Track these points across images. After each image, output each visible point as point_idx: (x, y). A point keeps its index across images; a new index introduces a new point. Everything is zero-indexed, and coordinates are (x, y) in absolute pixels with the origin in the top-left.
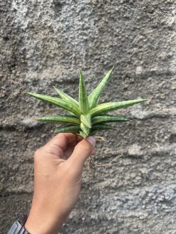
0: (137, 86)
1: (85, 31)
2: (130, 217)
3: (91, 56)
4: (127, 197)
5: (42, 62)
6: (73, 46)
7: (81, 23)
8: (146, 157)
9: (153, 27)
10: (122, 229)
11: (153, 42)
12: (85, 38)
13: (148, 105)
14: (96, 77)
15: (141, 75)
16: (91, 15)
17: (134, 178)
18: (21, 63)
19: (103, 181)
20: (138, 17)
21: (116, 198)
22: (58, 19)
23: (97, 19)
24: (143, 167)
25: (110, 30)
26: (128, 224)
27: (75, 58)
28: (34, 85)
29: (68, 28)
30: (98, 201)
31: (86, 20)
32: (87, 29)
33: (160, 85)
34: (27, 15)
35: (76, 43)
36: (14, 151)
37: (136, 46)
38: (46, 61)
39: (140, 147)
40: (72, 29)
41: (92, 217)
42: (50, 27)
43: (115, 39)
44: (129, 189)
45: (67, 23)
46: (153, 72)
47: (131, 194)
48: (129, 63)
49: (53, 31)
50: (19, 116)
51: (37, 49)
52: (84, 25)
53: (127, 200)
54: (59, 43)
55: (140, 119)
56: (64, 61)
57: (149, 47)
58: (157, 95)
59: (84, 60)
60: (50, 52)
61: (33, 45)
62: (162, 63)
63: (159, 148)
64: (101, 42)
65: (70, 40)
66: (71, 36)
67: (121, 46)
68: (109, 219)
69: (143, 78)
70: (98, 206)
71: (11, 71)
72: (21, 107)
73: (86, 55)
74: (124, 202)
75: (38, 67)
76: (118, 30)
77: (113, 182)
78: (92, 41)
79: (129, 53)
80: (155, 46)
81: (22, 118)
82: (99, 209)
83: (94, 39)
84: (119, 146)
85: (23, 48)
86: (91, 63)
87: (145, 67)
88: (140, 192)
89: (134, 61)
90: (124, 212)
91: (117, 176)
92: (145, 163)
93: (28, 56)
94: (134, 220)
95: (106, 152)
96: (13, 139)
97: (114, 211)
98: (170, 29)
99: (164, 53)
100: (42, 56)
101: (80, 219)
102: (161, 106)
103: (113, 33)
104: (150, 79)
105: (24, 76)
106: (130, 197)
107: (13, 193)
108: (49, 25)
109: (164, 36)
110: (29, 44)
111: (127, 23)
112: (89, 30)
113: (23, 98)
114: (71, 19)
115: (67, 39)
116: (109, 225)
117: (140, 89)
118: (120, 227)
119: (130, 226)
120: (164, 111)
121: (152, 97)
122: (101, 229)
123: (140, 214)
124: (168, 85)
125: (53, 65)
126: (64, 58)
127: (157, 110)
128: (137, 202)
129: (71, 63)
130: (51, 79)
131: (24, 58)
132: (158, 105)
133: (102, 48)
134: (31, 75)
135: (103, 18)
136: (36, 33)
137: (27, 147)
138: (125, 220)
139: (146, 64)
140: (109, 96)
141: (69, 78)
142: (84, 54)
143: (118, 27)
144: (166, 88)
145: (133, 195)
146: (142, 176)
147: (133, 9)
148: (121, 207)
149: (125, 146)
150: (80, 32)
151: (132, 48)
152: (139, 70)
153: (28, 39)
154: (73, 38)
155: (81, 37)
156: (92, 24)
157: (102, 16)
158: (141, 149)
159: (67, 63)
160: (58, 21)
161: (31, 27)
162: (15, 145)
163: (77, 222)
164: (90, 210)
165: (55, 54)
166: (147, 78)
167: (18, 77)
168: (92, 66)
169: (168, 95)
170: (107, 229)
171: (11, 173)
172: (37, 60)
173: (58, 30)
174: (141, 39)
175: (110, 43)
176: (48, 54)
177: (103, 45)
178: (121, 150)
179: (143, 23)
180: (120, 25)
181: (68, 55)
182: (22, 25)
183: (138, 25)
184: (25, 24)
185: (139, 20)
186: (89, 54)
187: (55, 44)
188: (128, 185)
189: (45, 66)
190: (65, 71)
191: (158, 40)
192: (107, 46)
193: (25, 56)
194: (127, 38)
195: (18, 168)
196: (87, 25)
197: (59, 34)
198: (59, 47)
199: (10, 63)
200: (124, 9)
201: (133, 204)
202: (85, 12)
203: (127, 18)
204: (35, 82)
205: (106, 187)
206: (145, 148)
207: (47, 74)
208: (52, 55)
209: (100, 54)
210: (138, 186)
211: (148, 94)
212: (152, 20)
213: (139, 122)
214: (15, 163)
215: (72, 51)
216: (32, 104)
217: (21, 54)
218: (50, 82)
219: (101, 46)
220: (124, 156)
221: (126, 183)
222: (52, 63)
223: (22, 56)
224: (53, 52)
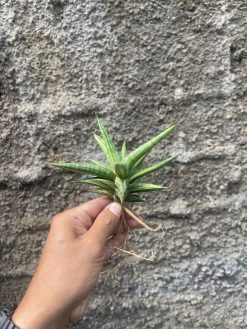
0: (176, 117)
1: (99, 41)
2: (177, 302)
3: (110, 76)
4: (171, 275)
5: (40, 88)
6: (83, 63)
7: (92, 30)
8: (195, 217)
9: (196, 32)
10: (168, 319)
11: (196, 53)
12: (99, 50)
13: (194, 143)
14: (119, 105)
15: (182, 100)
16: (106, 17)
17: (180, 247)
18: (10, 91)
20: (174, 18)
21: (156, 276)
22: (59, 25)
23: (114, 23)
24: (191, 231)
25: (134, 38)
26: (176, 313)
27: (87, 81)
28: (30, 122)
29: (74, 38)
30: (131, 282)
31: (100, 25)
32: (102, 37)
33: (210, 113)
34: (14, 21)
35: (87, 59)
36: (7, 217)
37: (172, 59)
38: (46, 86)
39: (186, 203)
40: (79, 38)
41: (125, 305)
42: (48, 37)
43: (143, 50)
44: (175, 262)
45: (71, 31)
46: (199, 95)
47: (178, 269)
48: (164, 84)
49: (52, 43)
50: (11, 166)
51: (31, 69)
52: (96, 32)
53: (172, 278)
54: (62, 60)
55: (184, 163)
56: (71, 85)
57: (191, 59)
58: (206, 128)
59: (100, 83)
60: (51, 73)
61: (25, 65)
62: (211, 82)
63: (212, 203)
64: (123, 56)
65: (78, 54)
66: (79, 49)
67: (151, 60)
68: (149, 306)
69: (185, 105)
70: (132, 289)
72: (14, 155)
73: (103, 76)
74: (168, 282)
75: (34, 95)
76: (145, 38)
78: (110, 55)
79: (163, 70)
80: (200, 58)
81: (16, 169)
82: (133, 294)
83: (112, 52)
84: (157, 202)
85: (11, 69)
86: (110, 87)
87: (187, 89)
88: (189, 266)
89: (171, 81)
90: (168, 295)
91: (156, 245)
92: (193, 224)
93: (19, 81)
94: (184, 305)
95: (138, 212)
96: (5, 201)
97: (155, 295)
98: (220, 32)
99: (213, 67)
100: (39, 80)
101: (108, 309)
102: (213, 143)
103: (138, 42)
104: (194, 105)
105: (16, 110)
106: (177, 274)
107: (9, 277)
108: (46, 34)
109: (211, 43)
110: (19, 63)
111: (157, 26)
112: (105, 40)
113: (15, 141)
114: (78, 24)
115: (73, 53)
116: (149, 315)
117: (181, 120)
118: (165, 317)
119: (178, 315)
120: (218, 149)
121: (199, 131)
122: (138, 321)
123: (192, 296)
124: (221, 113)
125: (56, 91)
126: (71, 80)
127: (208, 149)
128: (187, 280)
129: (81, 88)
130: (53, 113)
131: (13, 84)
132: (208, 142)
133: (124, 64)
134: (25, 107)
135: (124, 22)
136: (29, 47)
137: (25, 211)
138: (171, 307)
139: (189, 84)
140: (139, 132)
141: (80, 109)
142: (100, 75)
143: (145, 34)
144: (218, 117)
145: (181, 270)
146: (191, 244)
147: (165, 7)
148: (164, 288)
149: (164, 202)
150: (91, 42)
151: (166, 62)
152: (179, 93)
153: (18, 55)
154: (83, 52)
155: (93, 49)
156: (108, 31)
157: (121, 18)
158: (188, 206)
159: (75, 88)
160: (60, 29)
161: (21, 39)
162: (8, 209)
163: (103, 313)
164: (121, 296)
165: (58, 76)
166: (190, 105)
167: (6, 111)
168: (111, 91)
169: (221, 127)
170: (146, 321)
171: (5, 250)
172: (32, 86)
173: (60, 41)
174: (180, 49)
175: (136, 57)
176: (47, 76)
177: (125, 60)
178: (160, 209)
179: (180, 26)
180: (148, 31)
181: (77, 76)
182: (8, 36)
183: (174, 29)
184: (12, 35)
185: (174, 22)
186: (107, 73)
187: (57, 61)
188: (172, 257)
189: (45, 93)
190: (73, 100)
191: (203, 50)
192: (132, 61)
193: (15, 81)
194: (159, 48)
195: (14, 242)
196: (101, 32)
197: (61, 47)
198: (63, 66)
200: (153, 7)
201: (181, 284)
202: (97, 13)
203: (158, 20)
204: (32, 117)
205: (141, 263)
206: (193, 203)
207: (48, 105)
208: (53, 78)
209: (122, 74)
210: (186, 257)
211: (192, 126)
212: (193, 21)
213: (182, 168)
214: (9, 235)
215: (81, 71)
216: (29, 149)
217: (9, 78)
218: (52, 116)
219: (123, 62)
220: (164, 217)
221: (170, 255)
222: (54, 89)
223: (10, 81)
224: (54, 73)
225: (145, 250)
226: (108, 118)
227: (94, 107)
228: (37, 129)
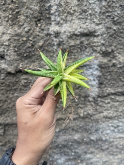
2: (118, 138)
3: (104, 13)
4: (118, 124)
5: (63, 17)
6: (90, 4)
10: (112, 146)
14: (107, 30)
18: (46, 18)
19: (103, 112)
21: (110, 125)
27: (91, 15)
28: (55, 37)
35: (93, 2)
38: (67, 16)
41: (92, 138)
44: (121, 118)
47: (121, 122)
51: (60, 5)
54: (79, 1)
56: (81, 17)
59: (98, 16)
60: (71, 8)
61: (57, 2)
64: (113, 2)
68: (104, 139)
70: (96, 130)
71: (37, 24)
73: (100, 12)
74: (115, 128)
75: (59, 21)
77: (110, 113)
84: (118, 86)
85: (48, 5)
86: (103, 19)
90: (114, 134)
91: (113, 109)
93: (52, 12)
94: (121, 139)
95: (108, 91)
101: (83, 140)
105: (48, 29)
106: (121, 124)
110: (54, 2)
113: (46, 48)
116: (103, 143)
119: (117, 144)
122: (97, 146)
125: (72, 20)
126: (81, 14)
129: (87, 19)
130: (70, 32)
131: (49, 14)
134: (53, 28)
138: (115, 140)
140: (115, 47)
141: (85, 31)
142: (99, 12)
145: (123, 122)
148: (113, 131)
149: (122, 87)
159: (83, 19)
163: (80, 141)
164: (91, 133)
165: (74, 11)
167: (43, 30)
168: (103, 22)
170: (101, 146)
172: (59, 15)
176: (68, 10)
178: (119, 90)
181: (85, 11)
186: (103, 11)
189: (66, 21)
190: (82, 25)
192: (118, 5)
193: (50, 12)
198: (78, 5)
199: (36, 18)
201: (122, 129)
204: (57, 34)
205: (104, 117)
207: (67, 28)
208: (72, 12)
209: (111, 12)
215: (88, 8)
216: (54, 53)
217: (47, 10)
218: (69, 34)
219: (113, 5)
220: (120, 94)
221: (119, 114)
222: (71, 18)
223: (47, 12)
224: (73, 9)
225: (107, 111)
226: (100, 38)
227: (93, 30)
228: (60, 41)
